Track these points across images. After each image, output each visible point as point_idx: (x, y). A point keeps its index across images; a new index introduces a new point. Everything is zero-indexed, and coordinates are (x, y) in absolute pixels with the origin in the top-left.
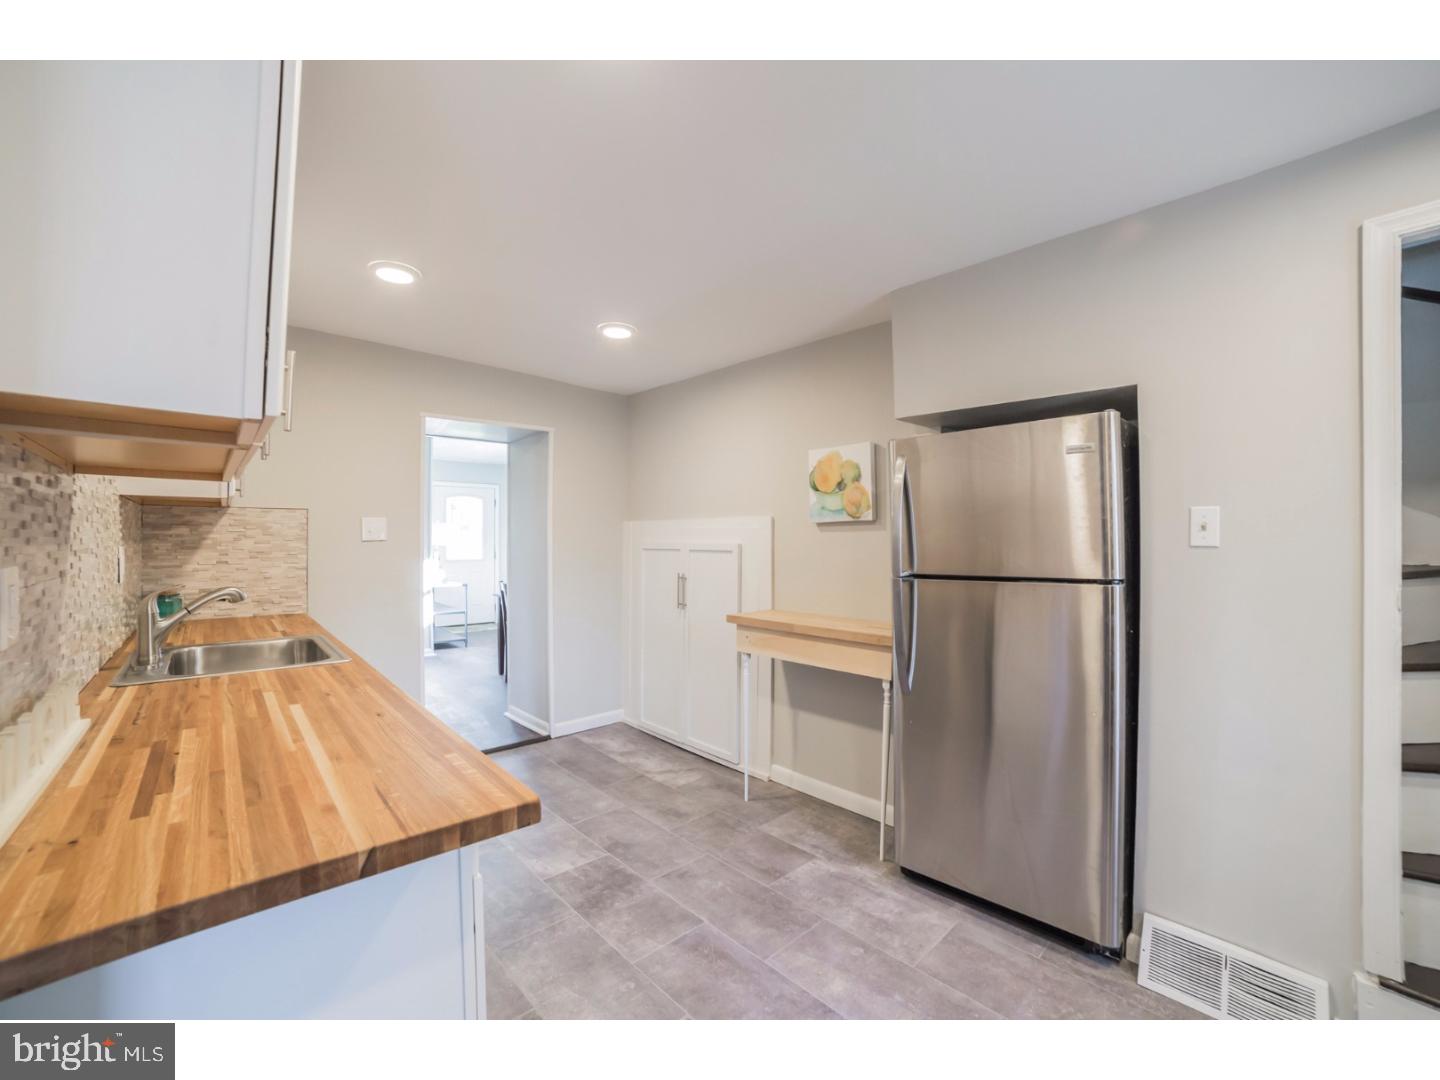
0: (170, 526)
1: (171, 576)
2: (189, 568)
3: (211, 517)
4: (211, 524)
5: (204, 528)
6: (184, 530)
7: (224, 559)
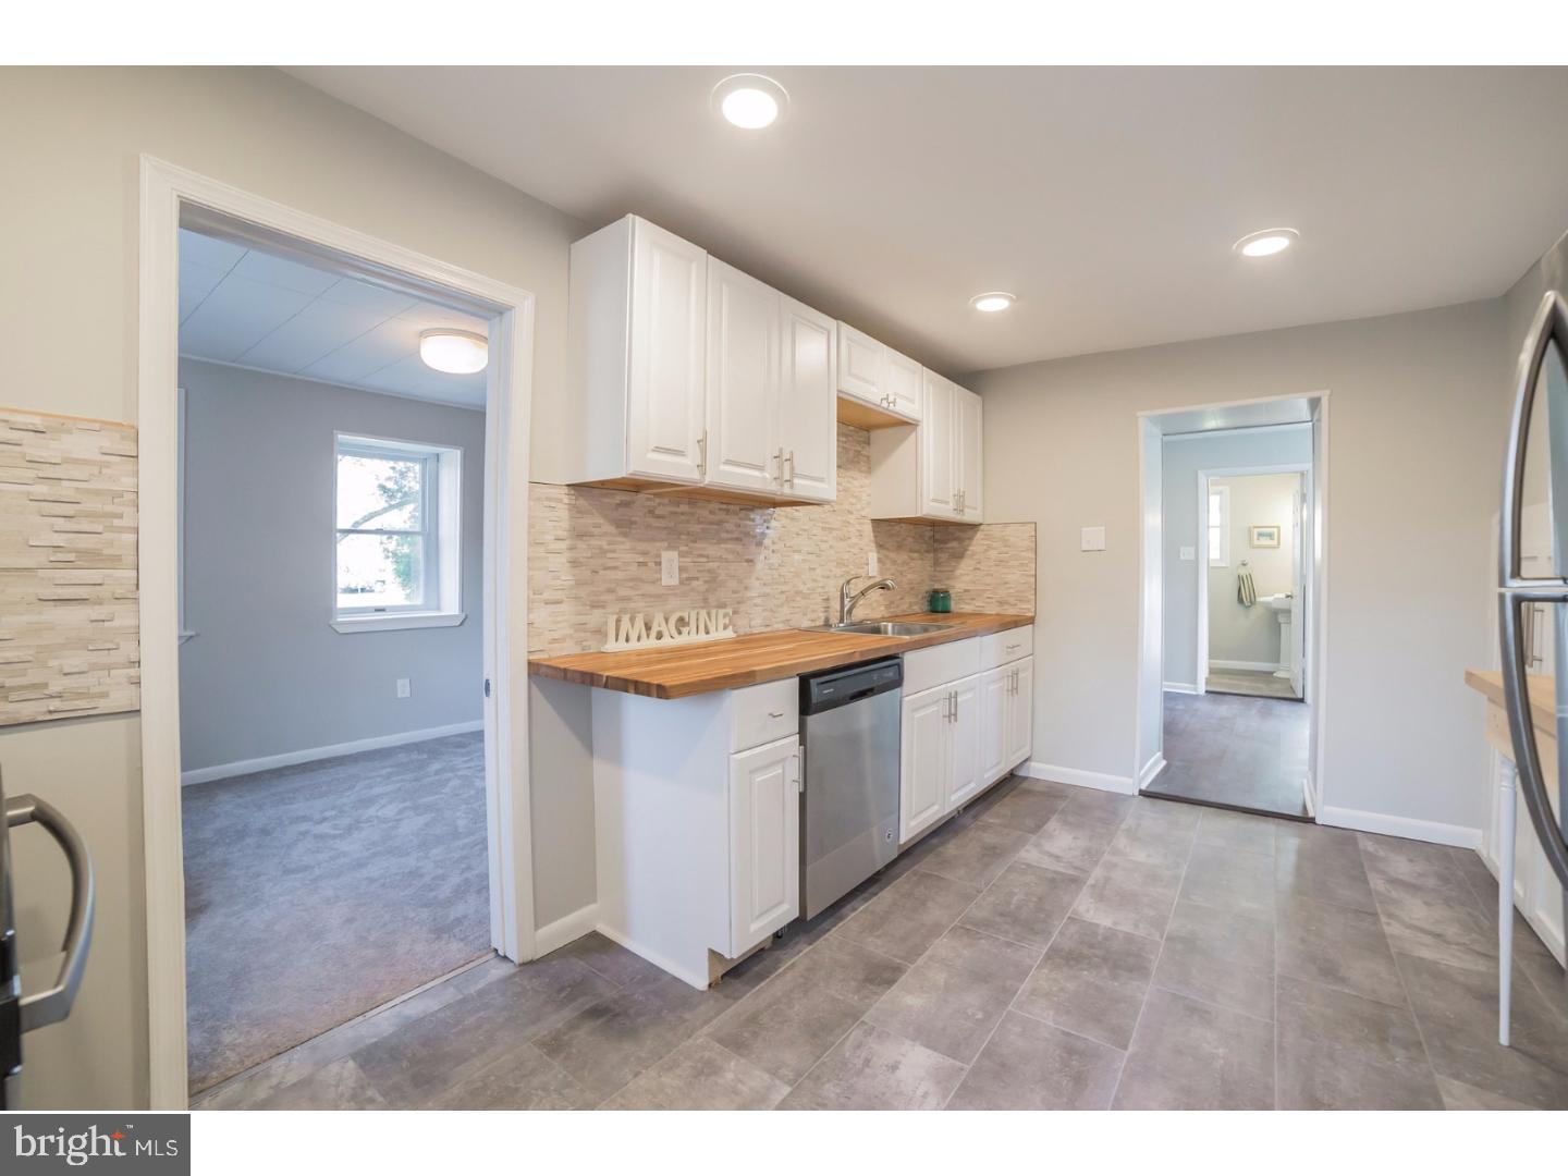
0: (945, 542)
1: (948, 579)
2: (958, 572)
3: (970, 533)
4: (969, 539)
5: (967, 542)
6: (954, 544)
7: (978, 566)
